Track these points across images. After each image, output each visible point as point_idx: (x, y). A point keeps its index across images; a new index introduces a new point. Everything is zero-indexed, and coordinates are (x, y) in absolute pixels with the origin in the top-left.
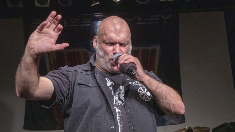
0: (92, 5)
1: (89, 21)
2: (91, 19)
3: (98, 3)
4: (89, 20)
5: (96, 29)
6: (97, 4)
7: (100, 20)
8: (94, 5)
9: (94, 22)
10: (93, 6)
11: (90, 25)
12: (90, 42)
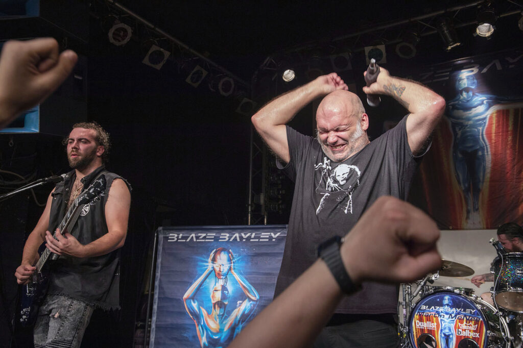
0: (449, 48)
1: (447, 72)
2: (450, 69)
3: (459, 44)
4: (446, 70)
5: (457, 83)
6: (457, 46)
7: (464, 67)
8: (452, 48)
9: (455, 73)
10: (450, 50)
11: (448, 78)
12: (450, 104)
